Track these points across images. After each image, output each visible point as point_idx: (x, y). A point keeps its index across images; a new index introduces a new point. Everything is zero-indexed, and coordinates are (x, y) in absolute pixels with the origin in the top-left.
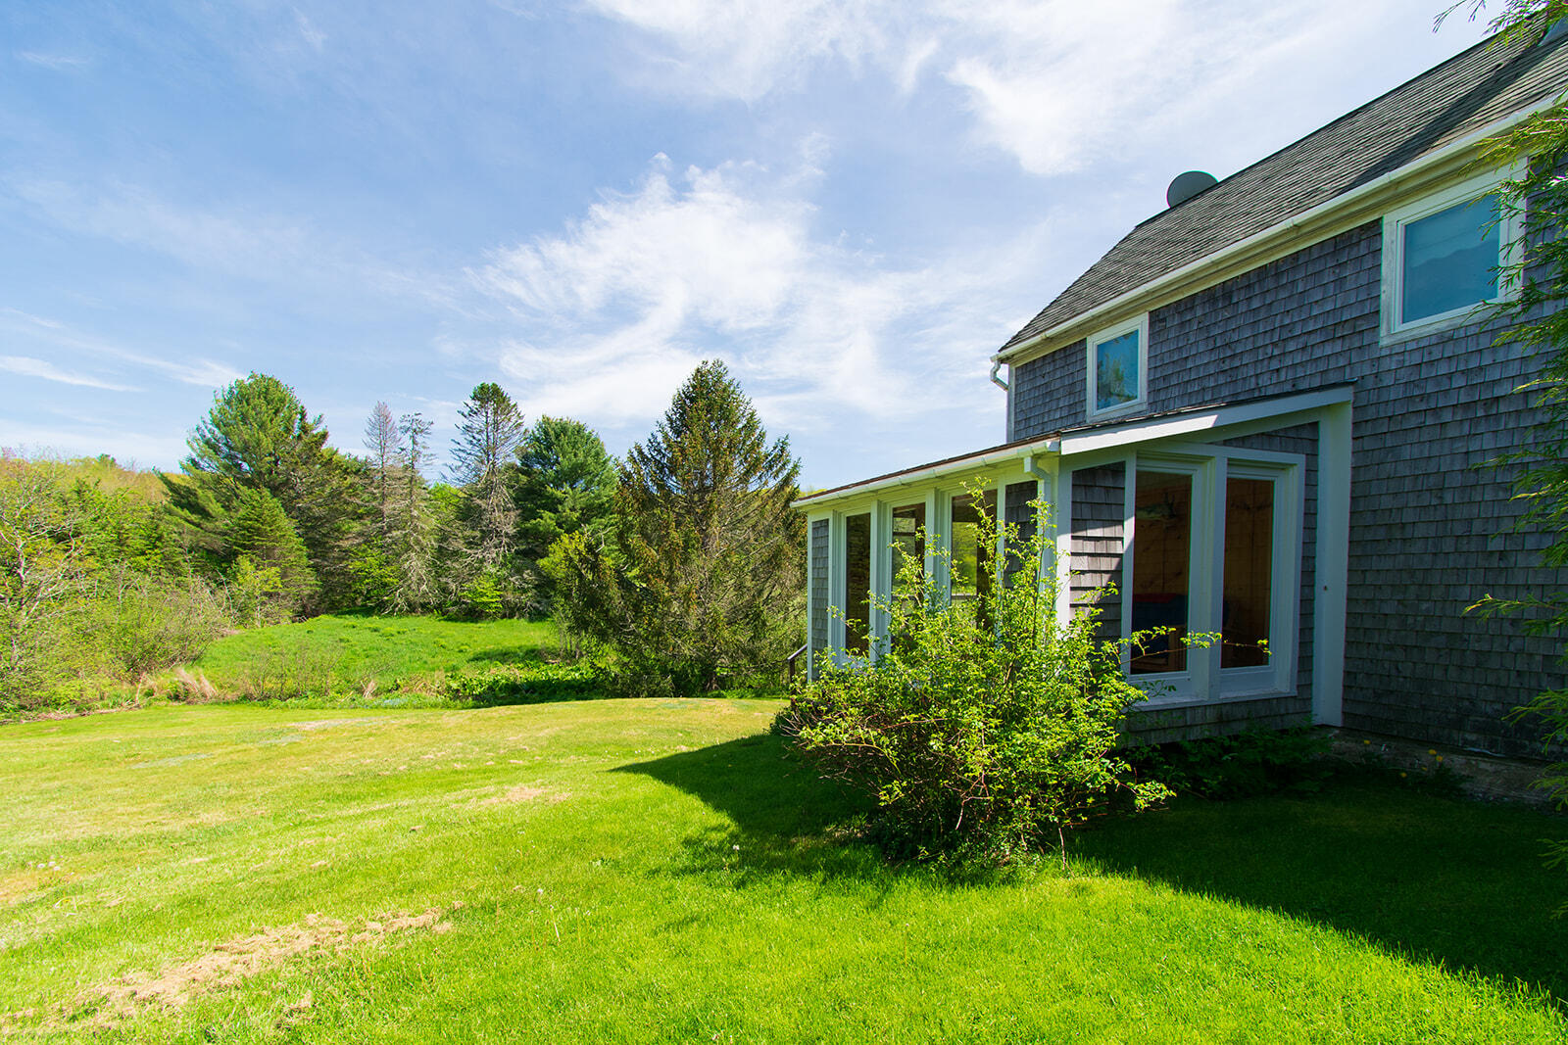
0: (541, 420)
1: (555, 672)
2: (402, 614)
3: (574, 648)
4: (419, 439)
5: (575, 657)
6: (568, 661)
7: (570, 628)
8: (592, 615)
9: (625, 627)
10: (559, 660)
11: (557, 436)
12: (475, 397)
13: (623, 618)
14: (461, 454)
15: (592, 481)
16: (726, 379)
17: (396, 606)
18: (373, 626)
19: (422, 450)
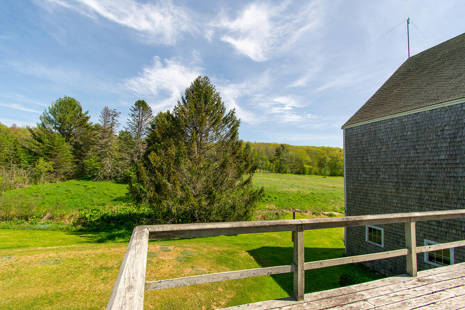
2: (101, 180)
4: (115, 118)
12: (136, 105)
14: (130, 124)
17: (99, 177)
18: (85, 185)
19: (116, 122)
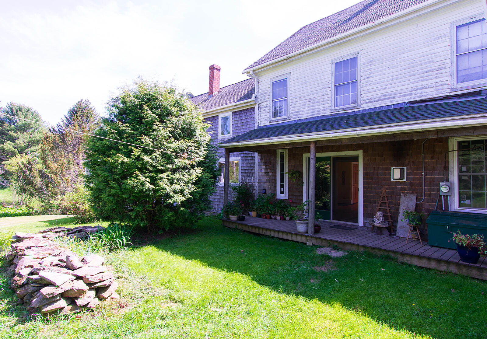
0: (9, 103)
1: (9, 211)
3: (19, 201)
5: (20, 205)
6: (16, 206)
7: (18, 192)
8: (28, 187)
9: (42, 192)
10: (12, 206)
11: (17, 112)
13: (41, 188)
15: (34, 131)
16: (90, 106)
